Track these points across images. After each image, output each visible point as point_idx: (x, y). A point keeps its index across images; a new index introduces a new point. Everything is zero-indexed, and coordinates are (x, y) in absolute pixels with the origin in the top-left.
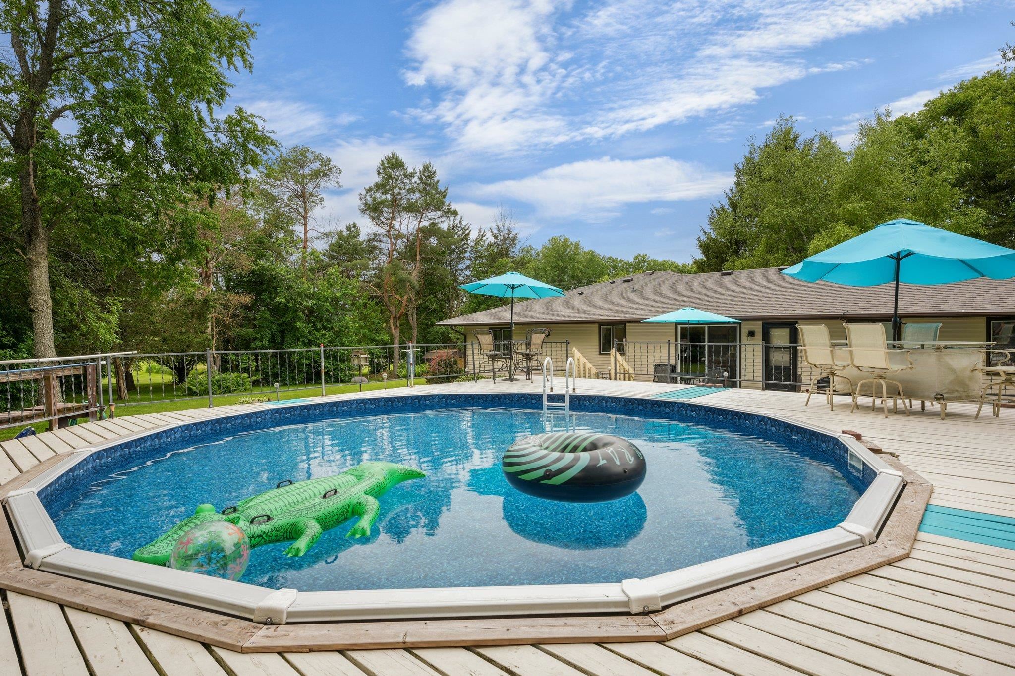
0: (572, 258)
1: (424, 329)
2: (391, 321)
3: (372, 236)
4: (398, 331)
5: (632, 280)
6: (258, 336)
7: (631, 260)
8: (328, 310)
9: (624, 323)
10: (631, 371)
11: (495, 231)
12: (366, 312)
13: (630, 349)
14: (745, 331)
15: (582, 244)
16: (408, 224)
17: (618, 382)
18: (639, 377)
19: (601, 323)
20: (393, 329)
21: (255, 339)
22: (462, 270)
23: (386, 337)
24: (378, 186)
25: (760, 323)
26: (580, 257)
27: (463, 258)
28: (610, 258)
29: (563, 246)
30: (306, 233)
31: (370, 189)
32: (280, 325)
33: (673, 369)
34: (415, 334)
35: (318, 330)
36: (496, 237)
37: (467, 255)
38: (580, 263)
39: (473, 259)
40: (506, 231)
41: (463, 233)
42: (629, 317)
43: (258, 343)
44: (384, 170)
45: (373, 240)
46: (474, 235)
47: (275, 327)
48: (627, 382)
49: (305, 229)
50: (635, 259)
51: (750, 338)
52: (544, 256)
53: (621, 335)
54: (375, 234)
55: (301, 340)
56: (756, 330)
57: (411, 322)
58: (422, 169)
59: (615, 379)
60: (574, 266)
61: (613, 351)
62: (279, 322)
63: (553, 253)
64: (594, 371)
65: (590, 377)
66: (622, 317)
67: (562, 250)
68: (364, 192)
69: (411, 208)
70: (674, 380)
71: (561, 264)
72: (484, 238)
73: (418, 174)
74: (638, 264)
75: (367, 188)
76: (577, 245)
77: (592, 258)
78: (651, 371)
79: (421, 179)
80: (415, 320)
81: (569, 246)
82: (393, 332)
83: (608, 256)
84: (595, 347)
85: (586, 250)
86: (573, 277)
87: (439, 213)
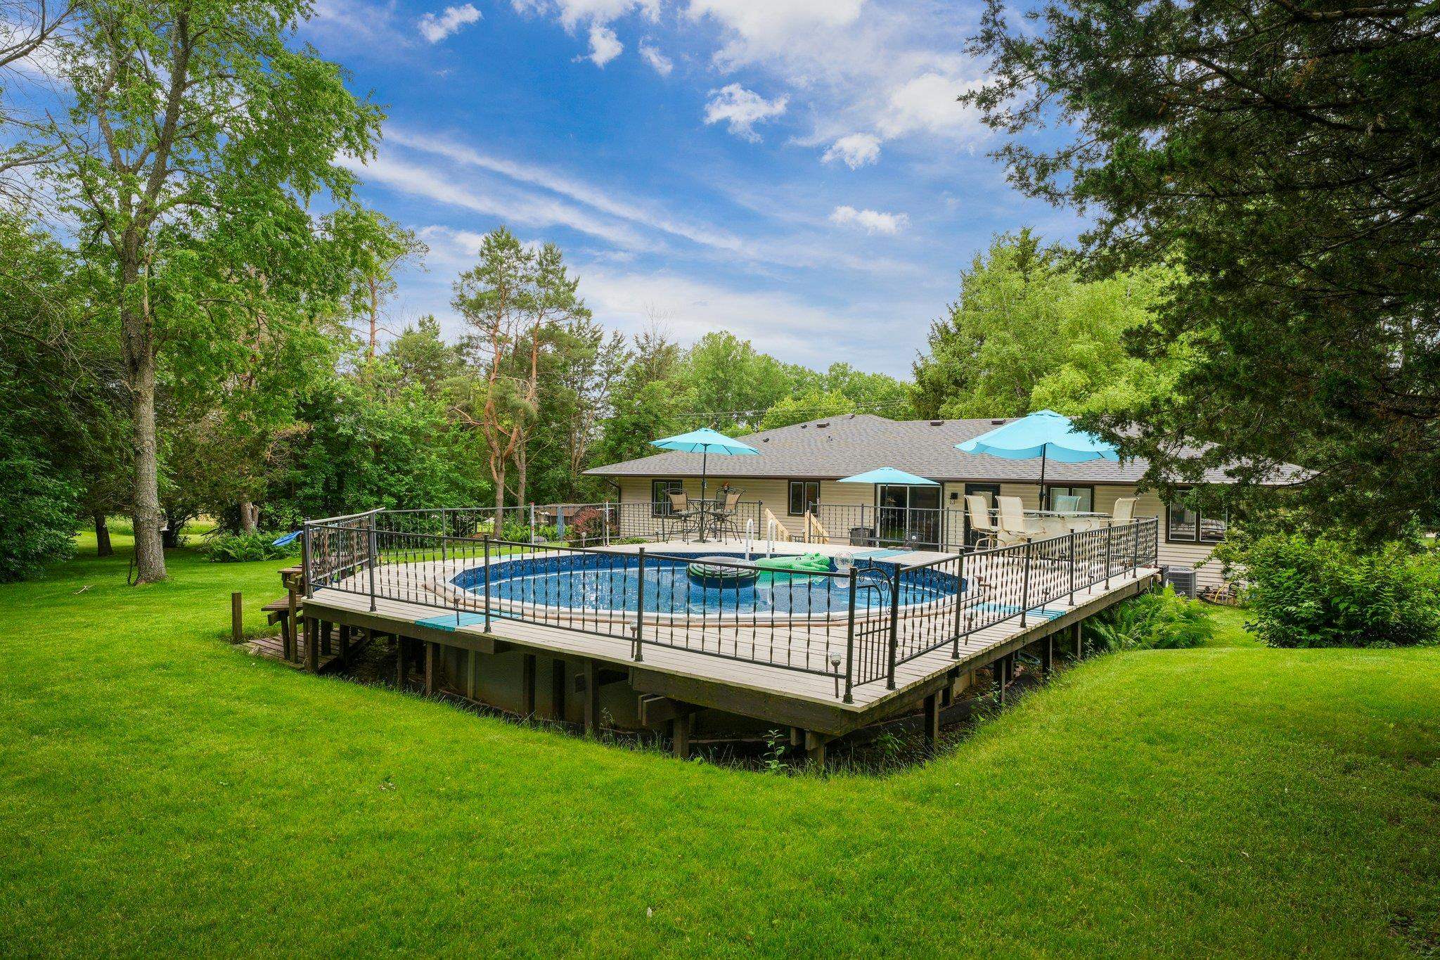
0: (738, 366)
1: (535, 474)
2: (492, 462)
3: (466, 341)
4: (502, 476)
5: (828, 424)
6: (308, 480)
7: (826, 373)
8: (405, 445)
9: (818, 480)
10: (826, 534)
11: (642, 341)
12: (457, 449)
13: (823, 511)
14: (948, 494)
15: (753, 346)
16: (517, 325)
17: (811, 545)
18: (835, 539)
19: (790, 479)
20: (495, 473)
21: (305, 484)
22: (587, 390)
23: (485, 485)
24: (480, 273)
25: (964, 484)
26: (750, 365)
27: (590, 373)
28: (795, 367)
29: (724, 346)
30: (372, 334)
31: (468, 276)
32: (337, 466)
33: (872, 533)
34: (523, 480)
35: (392, 473)
36: (643, 349)
37: (596, 367)
38: (751, 374)
39: (606, 375)
40: (659, 342)
41: (592, 337)
42: (823, 474)
43: (308, 491)
44: (489, 250)
45: (468, 345)
46: (607, 340)
47: (330, 468)
48: (821, 545)
49: (372, 328)
50: (831, 370)
51: (953, 501)
52: (697, 362)
53: (814, 494)
54: (470, 338)
55: (368, 487)
56: (959, 493)
57: (517, 463)
58: (542, 251)
59: (810, 542)
60: (742, 379)
61: (807, 514)
62: (337, 461)
63: (710, 358)
64: (786, 534)
65: (782, 540)
66: (816, 474)
67: (723, 353)
68: (459, 280)
69: (524, 303)
70: (871, 544)
71: (721, 375)
72: (621, 345)
73: (537, 257)
74: (836, 378)
75: (464, 274)
76: (746, 346)
77: (768, 366)
78: (846, 534)
79: (540, 263)
80: (524, 461)
81: (735, 348)
82: (495, 477)
83: (791, 364)
84: (784, 507)
85: (759, 353)
86: (739, 395)
87: (564, 313)
